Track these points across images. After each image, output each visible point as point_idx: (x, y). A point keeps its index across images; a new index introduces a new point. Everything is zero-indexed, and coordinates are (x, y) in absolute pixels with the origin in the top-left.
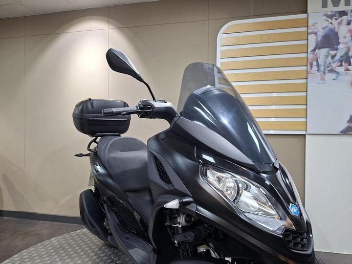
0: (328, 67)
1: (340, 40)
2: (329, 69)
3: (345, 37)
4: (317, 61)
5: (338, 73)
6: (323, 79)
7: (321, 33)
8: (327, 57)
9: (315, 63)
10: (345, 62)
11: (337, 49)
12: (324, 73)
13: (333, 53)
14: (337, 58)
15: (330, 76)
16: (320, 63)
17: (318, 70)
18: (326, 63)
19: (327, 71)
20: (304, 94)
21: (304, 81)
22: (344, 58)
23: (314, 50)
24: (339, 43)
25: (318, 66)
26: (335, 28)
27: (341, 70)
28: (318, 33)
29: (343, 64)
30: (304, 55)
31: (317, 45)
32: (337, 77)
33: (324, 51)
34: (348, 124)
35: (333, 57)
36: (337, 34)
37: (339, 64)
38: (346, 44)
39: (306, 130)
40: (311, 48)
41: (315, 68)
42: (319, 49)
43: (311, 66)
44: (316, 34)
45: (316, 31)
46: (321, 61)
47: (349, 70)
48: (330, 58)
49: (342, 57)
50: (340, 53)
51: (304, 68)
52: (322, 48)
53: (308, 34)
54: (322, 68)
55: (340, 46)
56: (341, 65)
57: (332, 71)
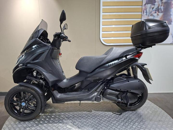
2: (151, 14)
8: (150, 8)
9: (145, 11)
10: (157, 11)
11: (154, 5)
12: (149, 16)
13: (153, 6)
14: (154, 9)
16: (147, 11)
18: (149, 11)
19: (150, 15)
21: (140, 20)
22: (157, 9)
23: (145, 4)
24: (155, 2)
25: (146, 12)
27: (155, 15)
29: (157, 12)
30: (141, 7)
31: (146, 2)
32: (154, 18)
33: (149, 5)
35: (153, 8)
37: (155, 12)
38: (158, 2)
41: (145, 13)
42: (147, 4)
43: (144, 13)
47: (158, 15)
48: (151, 9)
49: (156, 9)
50: (156, 7)
51: (140, 13)
54: (148, 14)
55: (156, 3)
56: (156, 13)
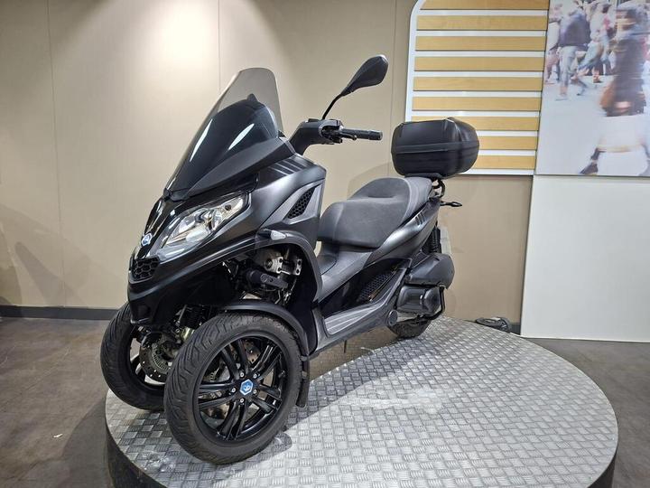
0: (572, 76)
1: (592, 36)
2: (573, 78)
3: (599, 31)
4: (558, 65)
5: (585, 86)
6: (564, 93)
7: (567, 21)
8: (572, 59)
10: (596, 70)
11: (586, 49)
12: (566, 84)
13: (581, 53)
14: (586, 62)
15: (573, 89)
16: (561, 69)
17: (558, 79)
18: (569, 69)
19: (570, 81)
20: (535, 115)
21: (537, 95)
22: (595, 62)
23: (555, 47)
24: (589, 40)
25: (559, 72)
26: (586, 15)
27: (589, 80)
28: (563, 22)
29: (593, 71)
30: (540, 54)
31: (559, 40)
32: (583, 91)
33: (568, 50)
34: (592, 161)
35: (580, 60)
36: (587, 25)
37: (588, 71)
38: (599, 41)
39: (535, 169)
40: (550, 44)
41: (554, 76)
42: (563, 46)
43: (550, 73)
44: (559, 22)
45: (559, 17)
46: (563, 65)
47: (599, 82)
48: (575, 61)
49: (592, 61)
50: (590, 55)
51: (538, 75)
52: (568, 45)
53: (548, 21)
54: (563, 76)
55: (591, 44)
56: (590, 74)
57: (576, 81)
